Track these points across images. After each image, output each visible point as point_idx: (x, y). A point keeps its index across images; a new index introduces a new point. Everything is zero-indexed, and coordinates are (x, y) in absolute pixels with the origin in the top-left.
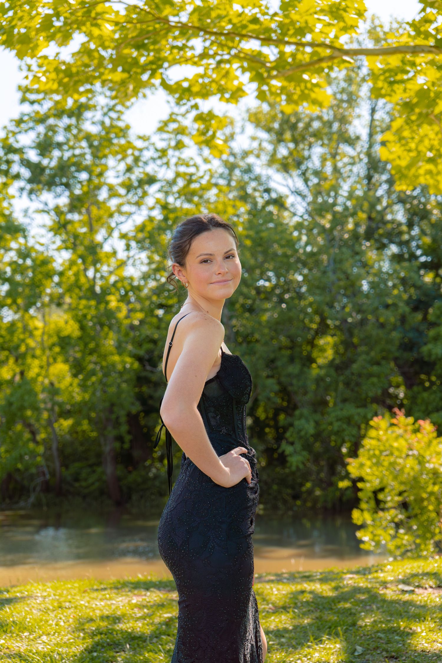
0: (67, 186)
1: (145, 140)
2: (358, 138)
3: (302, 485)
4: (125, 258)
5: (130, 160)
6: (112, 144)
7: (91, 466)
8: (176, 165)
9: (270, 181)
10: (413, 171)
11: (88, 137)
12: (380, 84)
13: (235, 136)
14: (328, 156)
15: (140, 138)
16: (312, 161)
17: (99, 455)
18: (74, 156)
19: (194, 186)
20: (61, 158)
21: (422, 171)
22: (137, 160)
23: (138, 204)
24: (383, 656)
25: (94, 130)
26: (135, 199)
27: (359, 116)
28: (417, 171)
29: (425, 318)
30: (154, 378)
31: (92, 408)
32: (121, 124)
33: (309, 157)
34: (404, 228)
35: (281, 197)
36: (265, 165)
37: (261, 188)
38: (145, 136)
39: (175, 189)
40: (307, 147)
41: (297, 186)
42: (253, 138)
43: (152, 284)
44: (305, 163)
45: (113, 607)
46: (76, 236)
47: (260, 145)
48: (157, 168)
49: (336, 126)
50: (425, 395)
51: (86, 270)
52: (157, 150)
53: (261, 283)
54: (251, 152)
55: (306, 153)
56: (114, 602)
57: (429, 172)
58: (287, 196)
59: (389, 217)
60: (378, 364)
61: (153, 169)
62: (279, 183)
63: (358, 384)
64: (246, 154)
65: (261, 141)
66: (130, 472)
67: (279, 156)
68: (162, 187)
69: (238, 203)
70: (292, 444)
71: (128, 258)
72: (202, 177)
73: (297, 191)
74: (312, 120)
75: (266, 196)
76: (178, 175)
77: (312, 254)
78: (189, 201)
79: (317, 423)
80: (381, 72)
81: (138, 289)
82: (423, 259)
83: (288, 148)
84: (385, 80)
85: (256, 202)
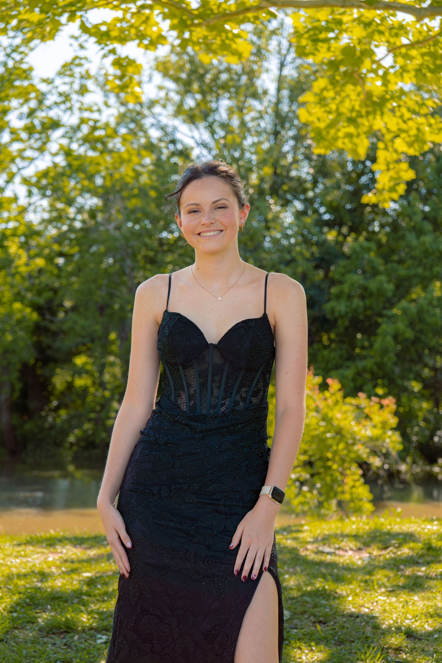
1: (49, 83)
2: (265, 92)
4: (26, 205)
5: (33, 104)
6: (14, 86)
8: (80, 110)
9: (176, 131)
10: (332, 132)
12: (304, 42)
13: (142, 84)
14: (235, 110)
15: (44, 81)
16: (220, 113)
19: (99, 133)
21: (341, 134)
22: (40, 103)
23: (41, 150)
24: (310, 621)
26: (38, 144)
27: (267, 71)
28: (336, 133)
29: (327, 275)
30: (53, 327)
32: (24, 66)
33: (217, 109)
34: (309, 185)
35: (187, 149)
36: (172, 115)
37: (167, 139)
38: (48, 79)
39: (80, 135)
40: (214, 99)
41: (204, 138)
42: (160, 88)
43: (52, 232)
44: (212, 115)
45: (30, 564)
47: (167, 94)
48: (61, 113)
49: (244, 79)
50: (326, 353)
52: (60, 94)
53: (165, 234)
54: (158, 102)
55: (213, 105)
56: (30, 559)
57: (349, 135)
58: (192, 148)
59: (293, 173)
61: (56, 113)
62: (185, 135)
64: (152, 103)
65: (168, 91)
66: (25, 422)
67: (186, 107)
68: (67, 132)
69: (144, 153)
71: (30, 204)
73: (204, 143)
74: (220, 72)
75: (171, 147)
76: (83, 121)
78: (94, 149)
80: (305, 30)
81: (38, 234)
82: (327, 217)
83: (195, 99)
84: (309, 38)
85: (161, 153)
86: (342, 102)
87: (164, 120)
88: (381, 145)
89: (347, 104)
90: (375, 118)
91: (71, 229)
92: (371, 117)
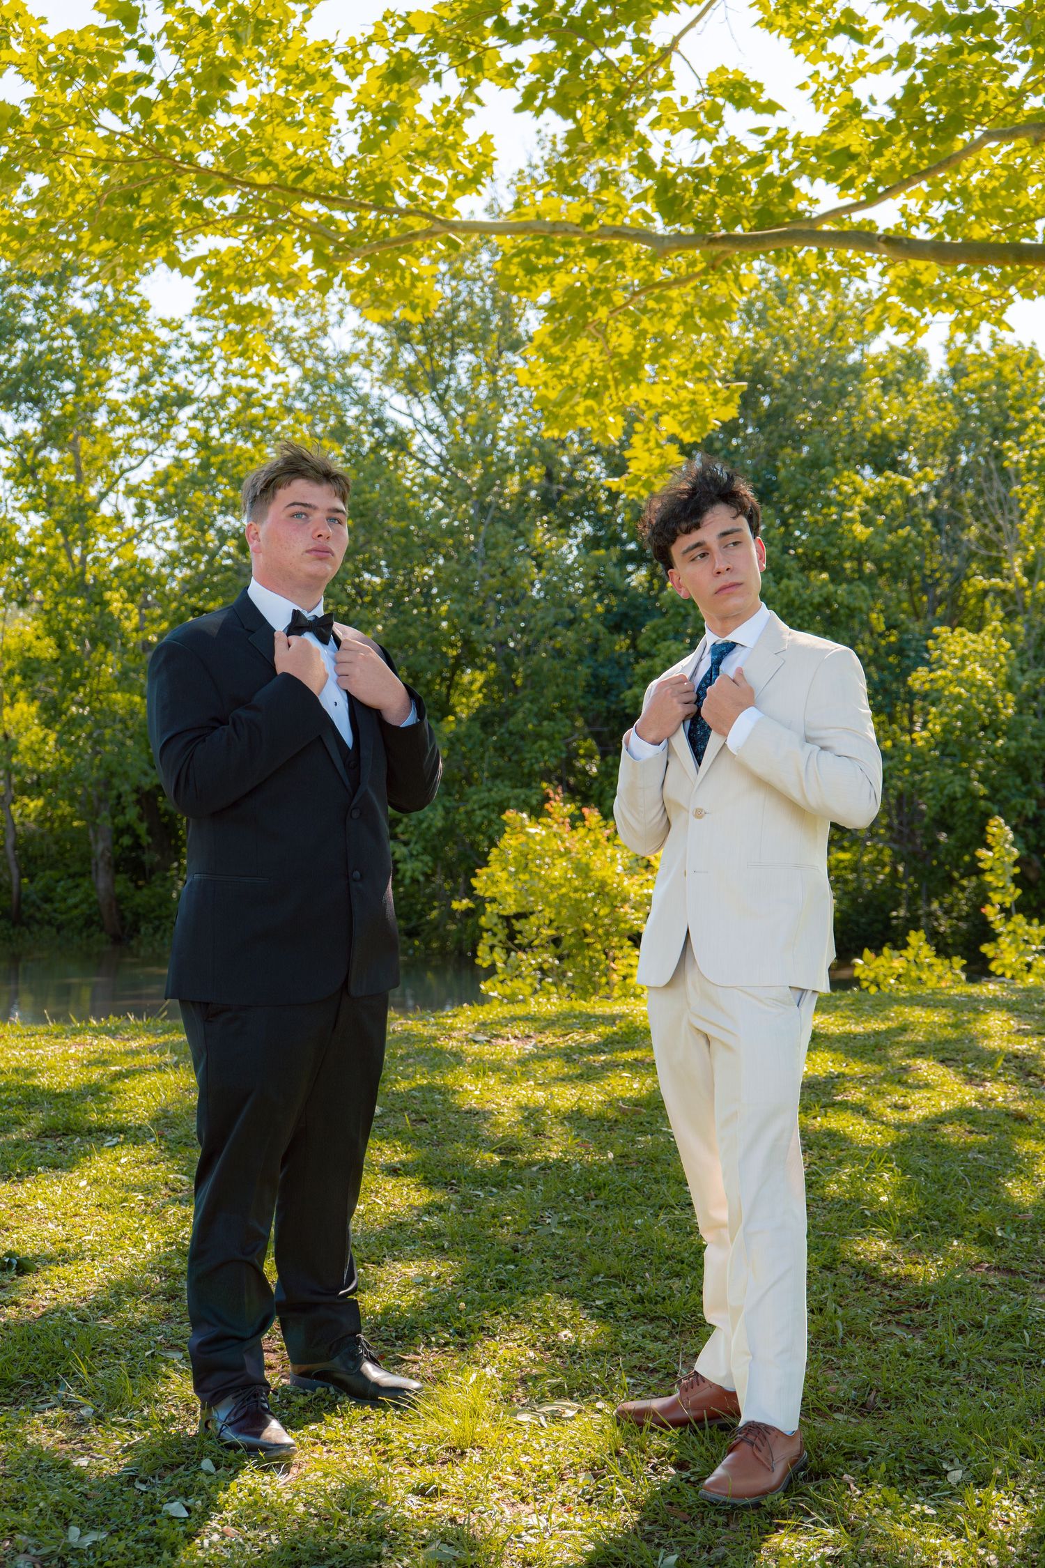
0: (37, 401)
1: (173, 330)
3: (422, 915)
4: (137, 528)
5: (146, 362)
6: (117, 333)
7: (72, 876)
8: (226, 373)
9: (385, 407)
10: (567, 408)
11: (76, 320)
13: (329, 329)
14: (483, 370)
15: (165, 324)
16: (457, 375)
17: (86, 858)
18: (51, 350)
19: (256, 411)
20: (29, 353)
21: (580, 409)
22: (158, 362)
23: (159, 438)
25: (87, 307)
26: (155, 429)
28: (572, 407)
29: (633, 645)
31: (78, 779)
32: (136, 301)
33: (452, 370)
35: (402, 433)
36: (378, 379)
37: (369, 418)
38: (173, 321)
39: (223, 414)
40: (448, 353)
41: (430, 416)
42: (359, 334)
43: (184, 573)
44: (445, 379)
46: (53, 489)
47: (370, 345)
48: (192, 378)
49: (496, 320)
51: (68, 547)
52: (192, 346)
53: (366, 577)
54: (356, 357)
55: (447, 363)
57: (590, 411)
58: (412, 433)
59: (580, 475)
60: (550, 717)
61: (186, 379)
62: (398, 411)
63: (518, 750)
64: (345, 360)
65: (372, 339)
66: (139, 888)
67: (402, 366)
68: (201, 410)
70: (406, 844)
71: (143, 528)
72: (268, 397)
73: (431, 425)
74: (456, 307)
75: (376, 430)
76: (227, 391)
77: (451, 532)
78: (246, 437)
79: (447, 811)
80: (514, 252)
81: (158, 581)
83: (416, 353)
84: (521, 264)
85: (360, 442)
86: (578, 363)
87: (364, 387)
88: (638, 427)
89: (586, 366)
90: (627, 387)
91: (212, 568)
92: (622, 387)
